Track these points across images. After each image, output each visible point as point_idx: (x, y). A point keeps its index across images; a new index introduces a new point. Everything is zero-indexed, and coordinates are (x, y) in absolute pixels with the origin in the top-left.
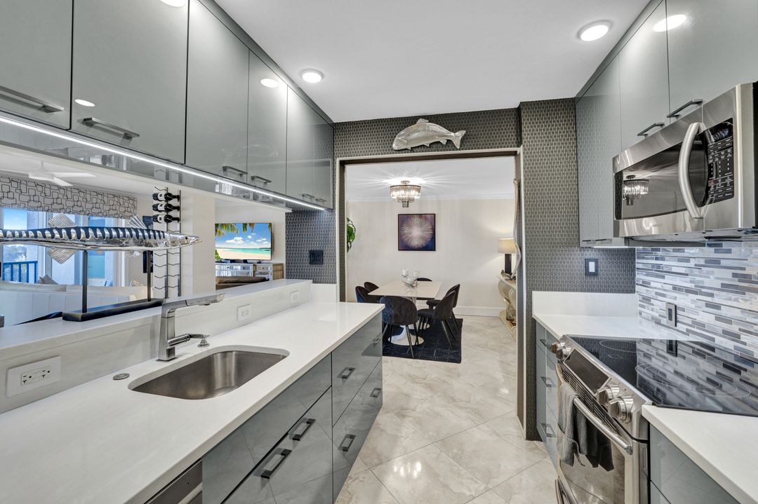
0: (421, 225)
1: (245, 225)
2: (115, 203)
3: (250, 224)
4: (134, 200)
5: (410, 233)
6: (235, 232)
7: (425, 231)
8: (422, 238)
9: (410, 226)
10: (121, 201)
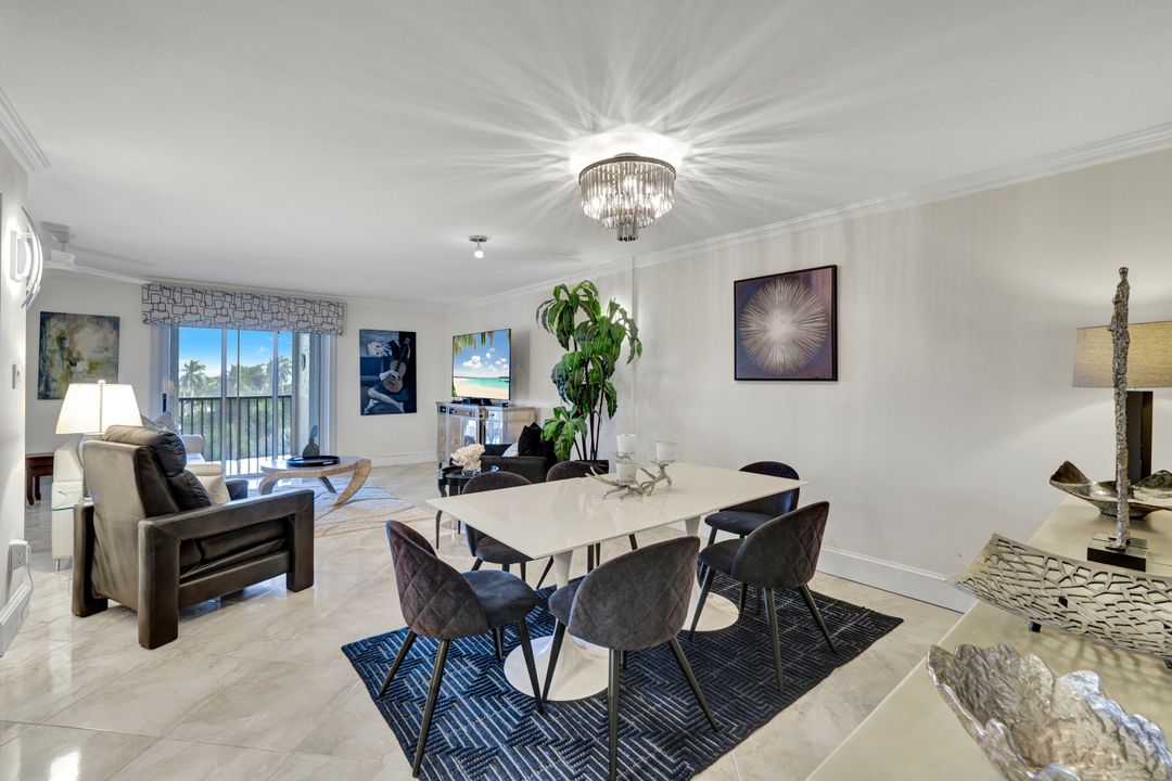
0: (793, 305)
1: (483, 335)
2: (307, 311)
3: (489, 333)
4: (337, 305)
5: (764, 331)
6: (473, 347)
7: (801, 322)
8: (796, 342)
9: (764, 312)
10: (317, 308)
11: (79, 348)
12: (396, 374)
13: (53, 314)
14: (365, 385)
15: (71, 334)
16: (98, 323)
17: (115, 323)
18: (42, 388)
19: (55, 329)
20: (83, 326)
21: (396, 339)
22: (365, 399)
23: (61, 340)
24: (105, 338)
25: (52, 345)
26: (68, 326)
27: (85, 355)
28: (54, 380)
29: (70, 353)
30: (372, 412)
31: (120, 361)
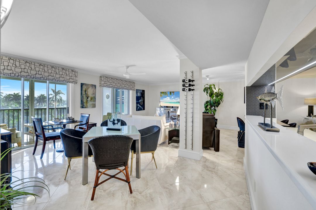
1: (171, 92)
3: (173, 92)
6: (167, 95)
11: (89, 94)
12: (142, 101)
13: (84, 84)
14: (137, 103)
15: (87, 89)
16: (92, 86)
17: (95, 86)
18: (82, 105)
19: (84, 87)
20: (90, 87)
21: (142, 92)
22: (137, 107)
23: (85, 91)
24: (93, 91)
25: (84, 93)
26: (87, 87)
27: (90, 96)
28: (84, 103)
29: (87, 95)
30: (138, 110)
31: (96, 97)
